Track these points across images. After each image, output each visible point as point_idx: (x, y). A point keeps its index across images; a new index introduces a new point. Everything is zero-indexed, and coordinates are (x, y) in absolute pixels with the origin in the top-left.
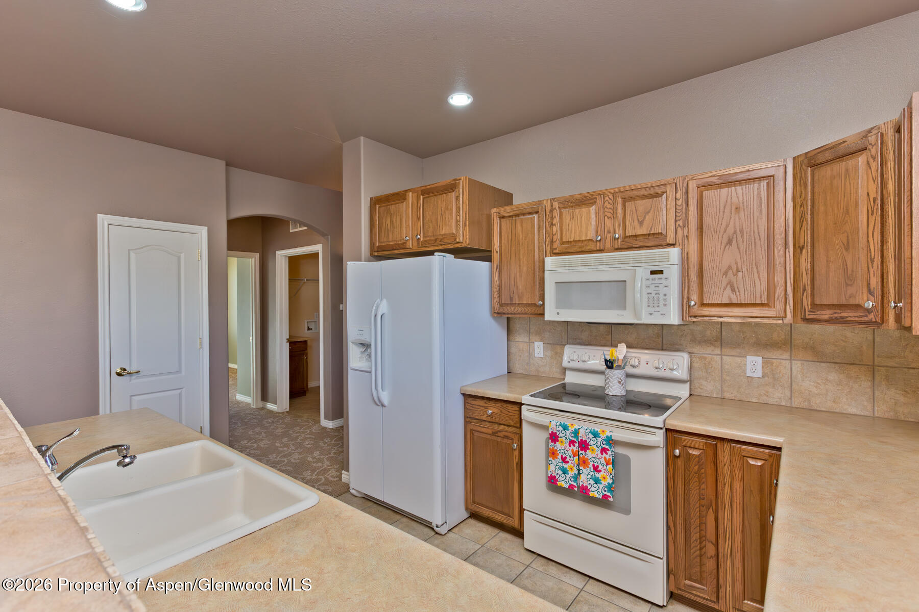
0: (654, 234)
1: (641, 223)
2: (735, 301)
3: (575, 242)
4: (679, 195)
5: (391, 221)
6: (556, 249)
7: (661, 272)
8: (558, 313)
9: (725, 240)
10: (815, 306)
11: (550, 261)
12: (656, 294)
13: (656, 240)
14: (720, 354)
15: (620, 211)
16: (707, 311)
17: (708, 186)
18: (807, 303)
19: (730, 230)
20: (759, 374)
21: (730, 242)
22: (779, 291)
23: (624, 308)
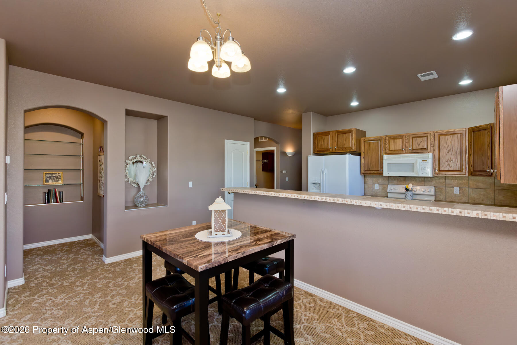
0: (423, 149)
1: (419, 145)
2: (450, 170)
3: (394, 150)
4: (432, 137)
5: (324, 141)
6: (387, 152)
7: (426, 161)
8: (389, 173)
9: (447, 152)
10: (474, 171)
11: (385, 157)
12: (424, 167)
13: (423, 150)
14: (445, 186)
15: (411, 141)
16: (441, 173)
17: (442, 135)
18: (472, 170)
19: (449, 148)
20: (458, 193)
21: (449, 152)
22: (464, 167)
23: (413, 172)
